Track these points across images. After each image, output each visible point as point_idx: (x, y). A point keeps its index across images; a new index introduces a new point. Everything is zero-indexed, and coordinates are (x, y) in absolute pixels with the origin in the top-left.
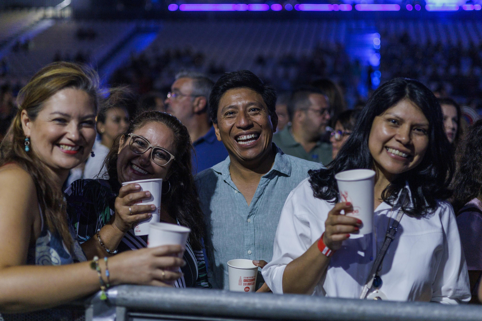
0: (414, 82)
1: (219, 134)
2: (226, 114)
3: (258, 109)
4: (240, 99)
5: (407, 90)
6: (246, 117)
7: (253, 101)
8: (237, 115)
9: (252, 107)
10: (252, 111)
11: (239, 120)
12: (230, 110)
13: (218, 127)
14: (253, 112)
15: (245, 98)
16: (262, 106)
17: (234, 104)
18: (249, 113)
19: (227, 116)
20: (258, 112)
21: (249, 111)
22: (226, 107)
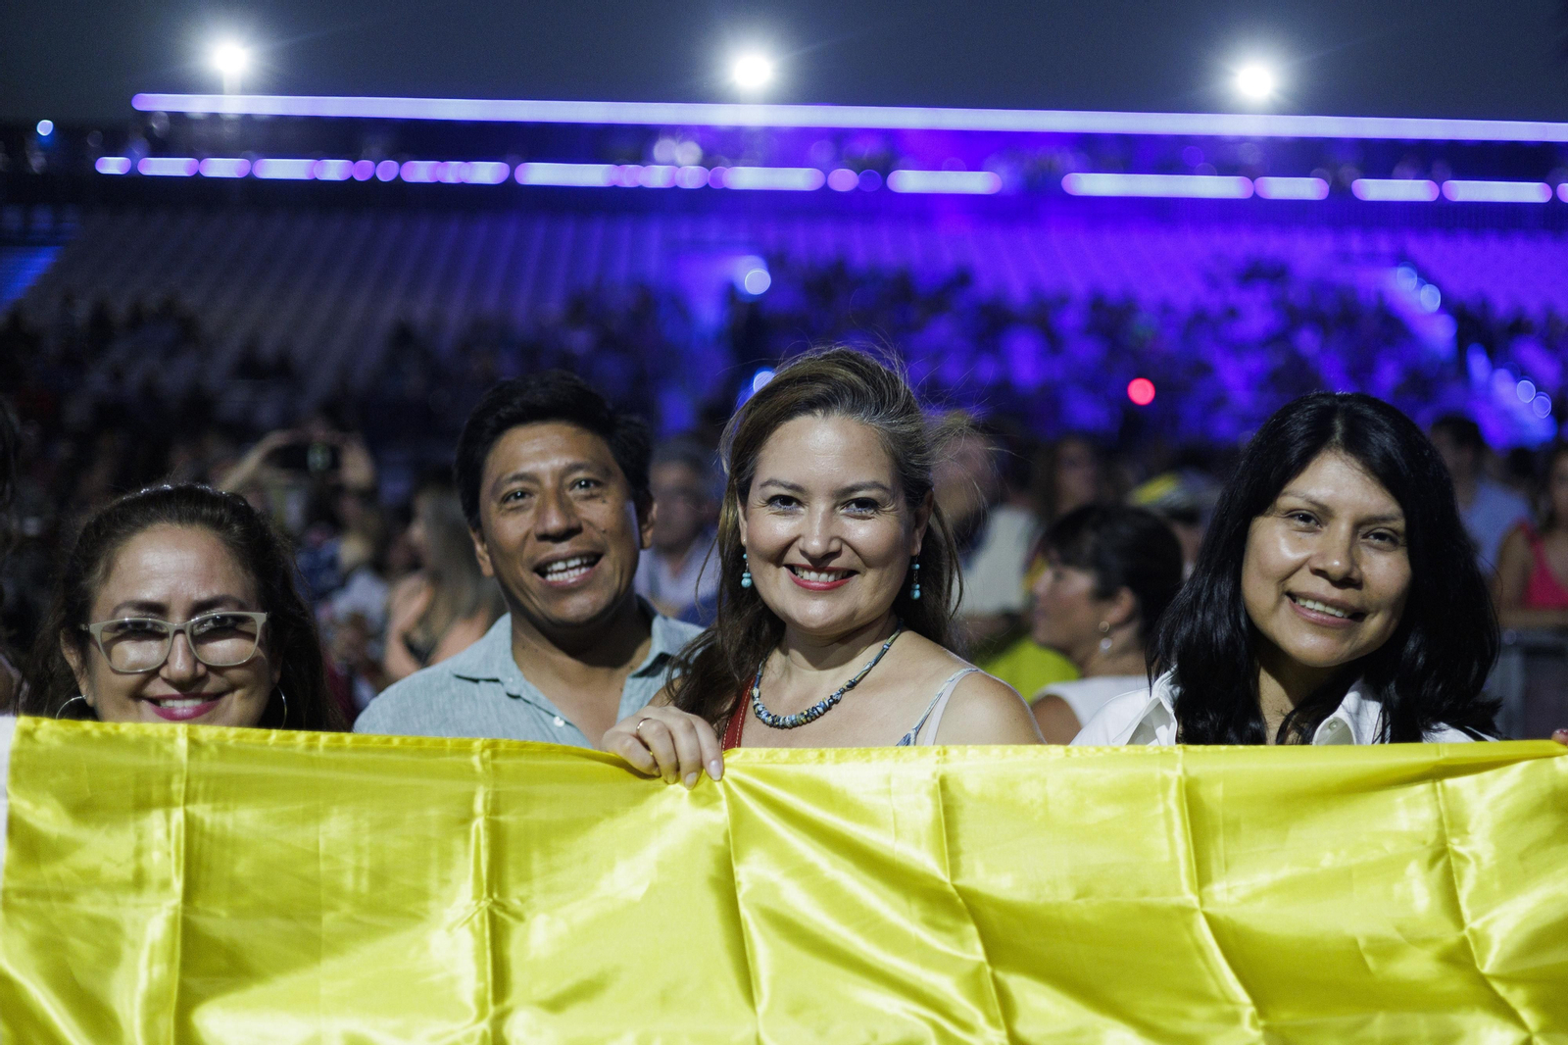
0: (1364, 399)
1: (487, 558)
2: (506, 499)
3: (598, 484)
4: (543, 455)
5: (1339, 426)
6: (566, 507)
7: (579, 460)
8: (536, 500)
9: (580, 475)
10: (581, 486)
11: (541, 514)
12: (517, 485)
13: (483, 540)
14: (582, 492)
15: (560, 452)
16: (607, 472)
17: (527, 468)
18: (570, 494)
19: (509, 505)
20: (595, 491)
21: (572, 486)
22: (504, 478)
